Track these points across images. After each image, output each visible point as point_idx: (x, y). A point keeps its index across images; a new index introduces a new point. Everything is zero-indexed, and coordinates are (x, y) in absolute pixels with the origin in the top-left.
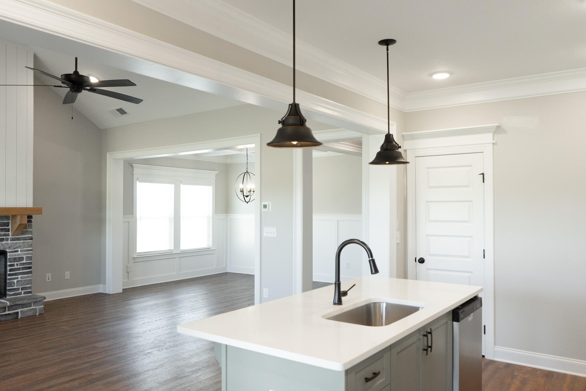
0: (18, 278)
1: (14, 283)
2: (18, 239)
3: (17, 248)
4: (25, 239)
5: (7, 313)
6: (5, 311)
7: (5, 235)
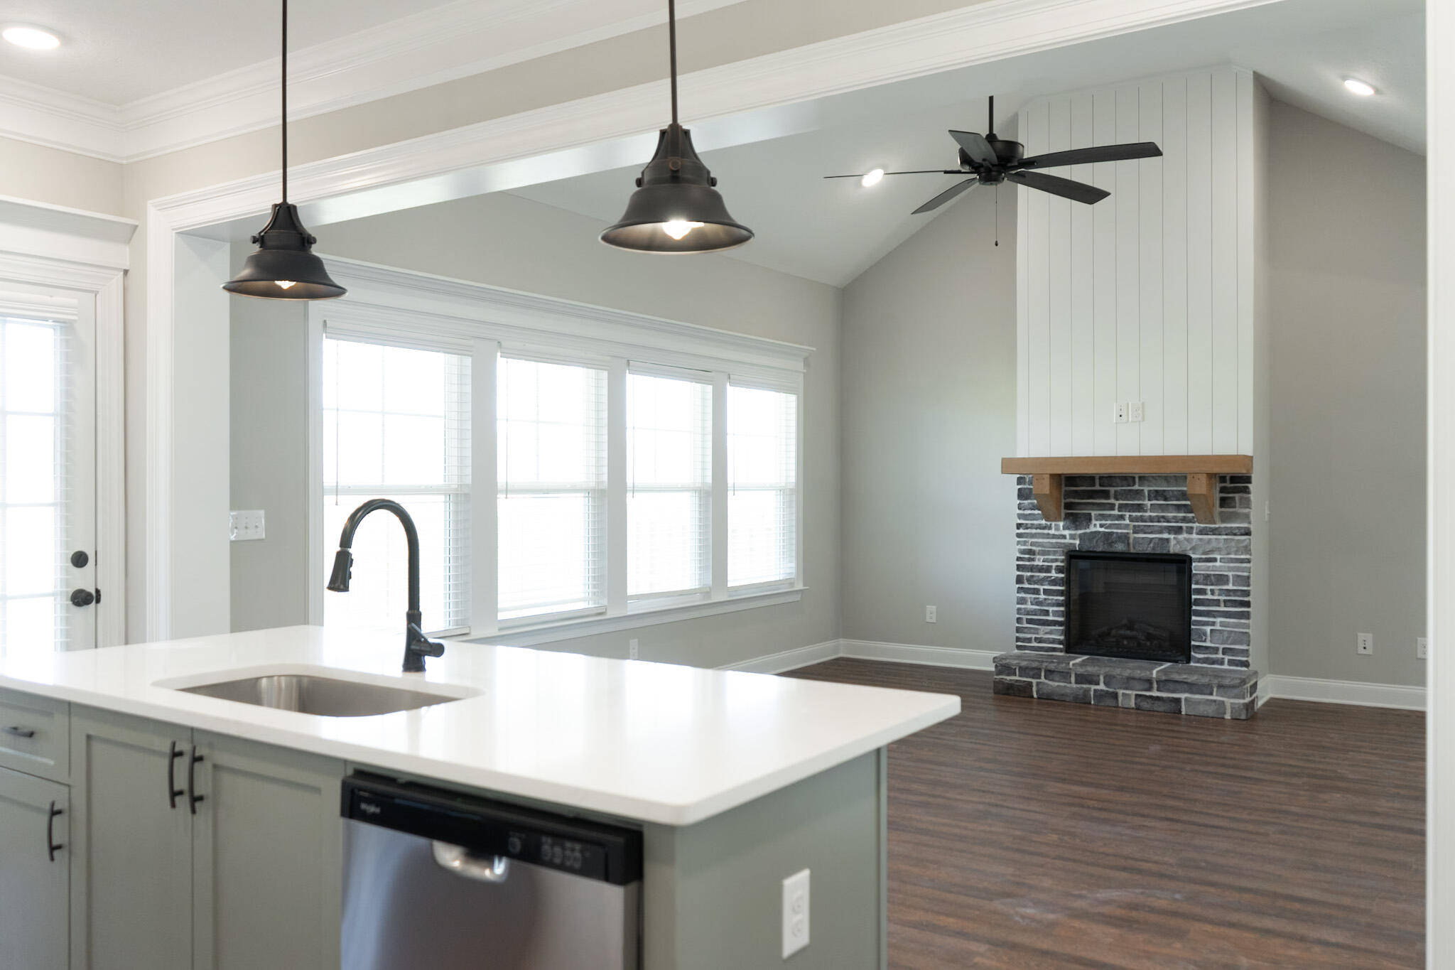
0: (1213, 624)
1: (1205, 634)
2: (1214, 531)
3: (1212, 551)
4: (1231, 532)
5: (1155, 693)
6: (1150, 689)
7: (1184, 520)
